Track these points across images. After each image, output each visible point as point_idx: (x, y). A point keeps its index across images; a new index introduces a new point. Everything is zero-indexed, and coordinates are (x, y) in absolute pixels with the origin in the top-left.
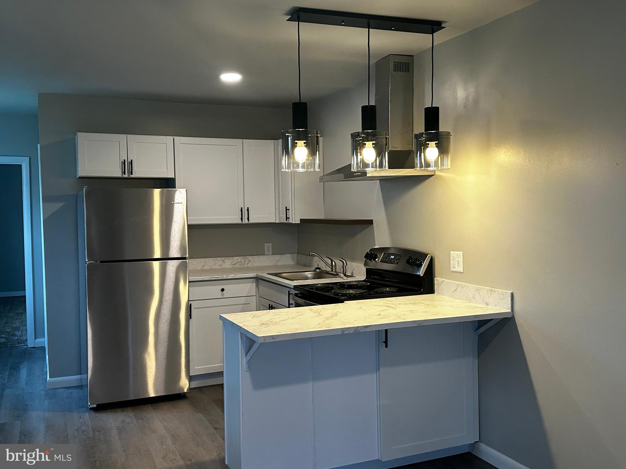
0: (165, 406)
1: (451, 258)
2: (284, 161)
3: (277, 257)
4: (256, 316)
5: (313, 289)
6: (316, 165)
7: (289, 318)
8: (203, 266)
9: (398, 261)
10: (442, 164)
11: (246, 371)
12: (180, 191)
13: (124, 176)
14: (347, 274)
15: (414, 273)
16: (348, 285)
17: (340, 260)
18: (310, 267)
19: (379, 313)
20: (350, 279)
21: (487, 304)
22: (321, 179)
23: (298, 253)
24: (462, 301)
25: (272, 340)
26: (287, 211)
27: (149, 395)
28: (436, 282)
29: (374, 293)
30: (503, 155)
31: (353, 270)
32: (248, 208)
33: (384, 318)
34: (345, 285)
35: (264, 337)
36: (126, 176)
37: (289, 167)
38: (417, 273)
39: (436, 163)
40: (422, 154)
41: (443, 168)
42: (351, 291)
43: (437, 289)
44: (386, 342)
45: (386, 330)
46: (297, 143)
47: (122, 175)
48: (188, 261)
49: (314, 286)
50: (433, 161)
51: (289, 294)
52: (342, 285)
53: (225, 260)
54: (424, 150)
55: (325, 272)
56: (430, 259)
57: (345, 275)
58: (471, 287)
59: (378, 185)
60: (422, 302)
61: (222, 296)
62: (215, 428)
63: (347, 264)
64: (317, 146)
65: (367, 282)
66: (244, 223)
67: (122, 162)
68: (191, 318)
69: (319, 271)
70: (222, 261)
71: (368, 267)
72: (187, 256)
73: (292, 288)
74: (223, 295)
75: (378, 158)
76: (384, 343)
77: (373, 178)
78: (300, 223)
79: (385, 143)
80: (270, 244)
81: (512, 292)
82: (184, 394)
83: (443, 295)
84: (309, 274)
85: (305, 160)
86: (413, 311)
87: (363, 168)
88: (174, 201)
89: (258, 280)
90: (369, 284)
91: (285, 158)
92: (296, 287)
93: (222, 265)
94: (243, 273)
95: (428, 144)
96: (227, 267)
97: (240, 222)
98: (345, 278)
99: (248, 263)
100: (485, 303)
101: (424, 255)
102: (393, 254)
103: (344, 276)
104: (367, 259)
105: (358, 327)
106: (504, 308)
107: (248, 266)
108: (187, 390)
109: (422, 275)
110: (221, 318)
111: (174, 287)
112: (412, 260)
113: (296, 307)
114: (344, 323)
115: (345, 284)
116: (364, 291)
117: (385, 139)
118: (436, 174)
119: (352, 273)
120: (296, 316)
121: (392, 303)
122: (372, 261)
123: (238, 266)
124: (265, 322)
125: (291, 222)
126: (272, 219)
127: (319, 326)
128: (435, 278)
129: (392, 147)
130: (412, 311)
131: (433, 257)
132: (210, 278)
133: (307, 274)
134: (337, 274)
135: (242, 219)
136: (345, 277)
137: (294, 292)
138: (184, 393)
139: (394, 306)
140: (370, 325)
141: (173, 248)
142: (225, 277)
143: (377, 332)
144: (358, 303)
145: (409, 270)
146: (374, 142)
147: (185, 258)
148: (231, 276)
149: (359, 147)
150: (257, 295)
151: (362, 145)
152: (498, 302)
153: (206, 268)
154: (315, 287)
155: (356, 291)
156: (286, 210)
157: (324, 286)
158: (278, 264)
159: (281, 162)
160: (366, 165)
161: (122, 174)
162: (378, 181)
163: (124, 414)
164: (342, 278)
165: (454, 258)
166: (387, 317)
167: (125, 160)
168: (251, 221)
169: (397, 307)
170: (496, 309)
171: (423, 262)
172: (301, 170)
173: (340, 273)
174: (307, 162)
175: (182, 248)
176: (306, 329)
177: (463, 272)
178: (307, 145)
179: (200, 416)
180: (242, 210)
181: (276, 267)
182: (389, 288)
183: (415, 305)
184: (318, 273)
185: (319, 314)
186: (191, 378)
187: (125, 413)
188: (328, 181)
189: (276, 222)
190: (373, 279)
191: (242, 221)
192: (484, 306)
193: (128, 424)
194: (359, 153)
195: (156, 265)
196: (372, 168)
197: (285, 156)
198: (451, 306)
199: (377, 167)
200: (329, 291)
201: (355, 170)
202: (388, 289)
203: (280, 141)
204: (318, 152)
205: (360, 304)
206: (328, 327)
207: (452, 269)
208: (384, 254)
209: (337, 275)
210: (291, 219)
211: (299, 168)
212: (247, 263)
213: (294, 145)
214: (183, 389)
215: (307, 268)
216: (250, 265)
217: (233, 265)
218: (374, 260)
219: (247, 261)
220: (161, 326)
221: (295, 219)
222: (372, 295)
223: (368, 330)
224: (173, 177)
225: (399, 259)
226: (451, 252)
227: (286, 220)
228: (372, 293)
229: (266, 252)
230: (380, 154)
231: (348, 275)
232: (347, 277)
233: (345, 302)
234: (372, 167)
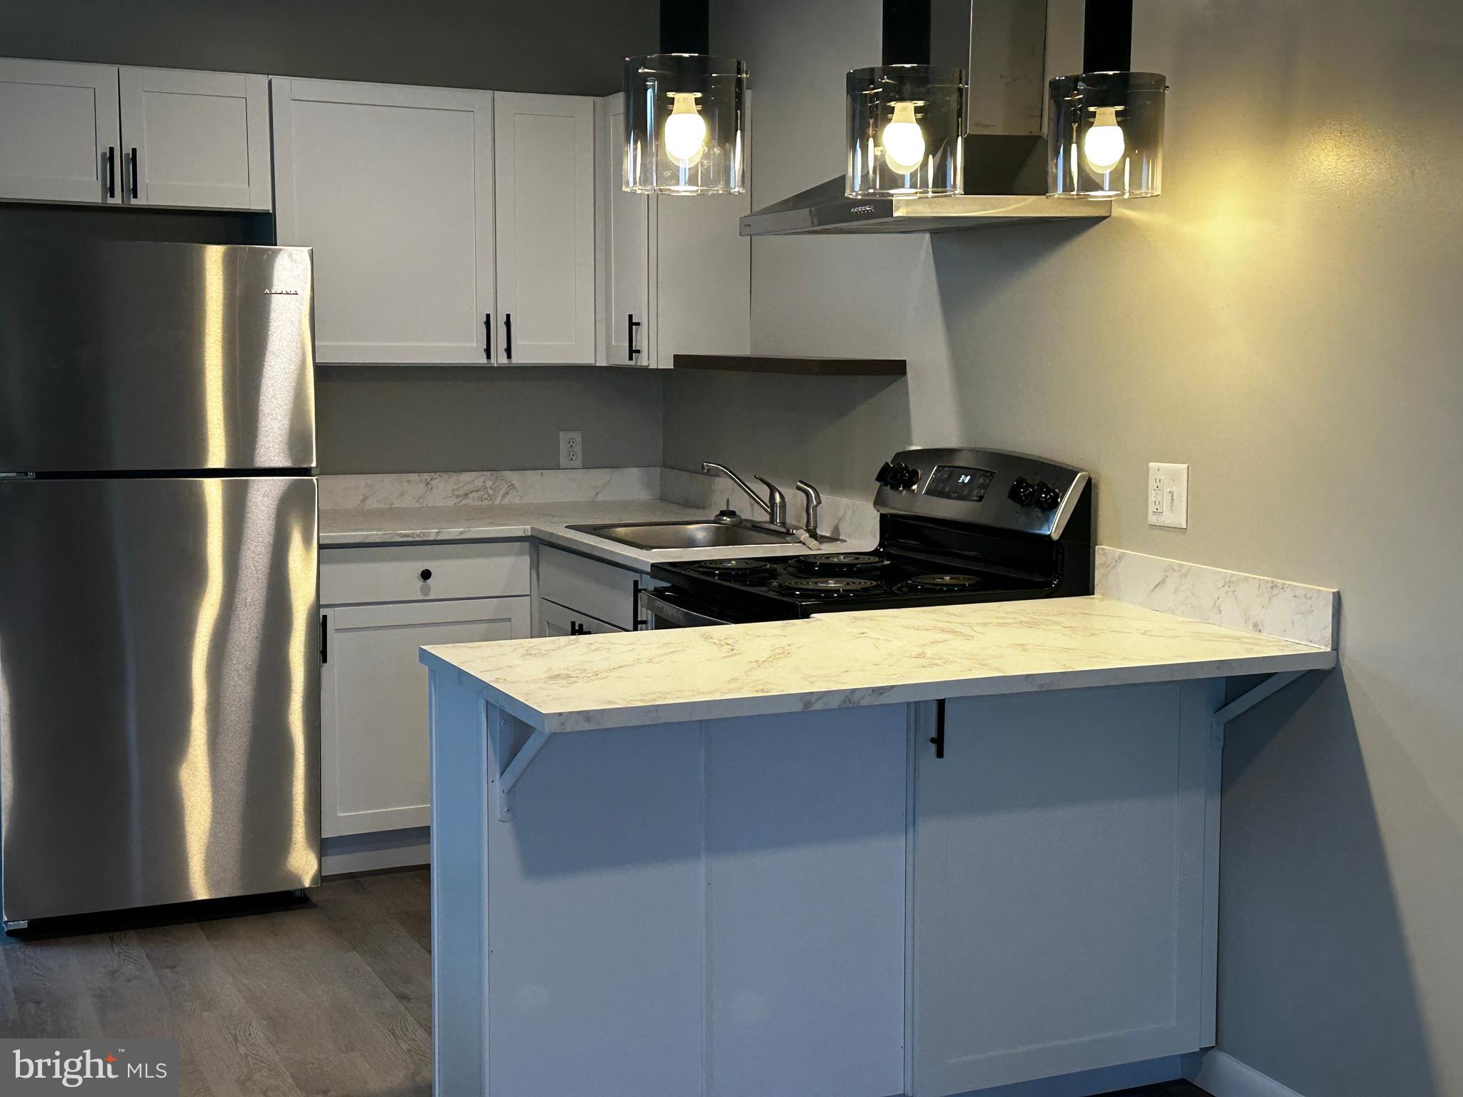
0: (243, 928)
1: (1152, 485)
2: (632, 159)
3: (600, 476)
4: (533, 652)
5: (713, 575)
6: (732, 175)
7: (638, 659)
8: (365, 499)
9: (982, 491)
10: (1136, 181)
11: (503, 821)
12: (290, 255)
13: (110, 201)
14: (818, 533)
15: (1032, 530)
16: (822, 565)
17: (799, 488)
18: (704, 508)
19: (920, 651)
20: (827, 549)
21: (1257, 628)
22: (747, 227)
23: (665, 465)
24: (1181, 619)
25: (584, 726)
26: (634, 327)
27: (192, 897)
28: (1099, 559)
29: (905, 589)
30: (1330, 153)
31: (839, 521)
32: (508, 316)
33: (936, 664)
34: (814, 564)
35: (560, 714)
36: (117, 200)
37: (645, 180)
38: (1041, 527)
39: (1117, 175)
40: (1074, 147)
41: (1138, 192)
42: (832, 584)
43: (1101, 581)
44: (939, 741)
45: (941, 703)
46: (672, 101)
47: (102, 196)
48: (315, 481)
49: (716, 566)
50: (1107, 172)
51: (637, 591)
52: (804, 566)
53: (432, 482)
54: (1081, 132)
55: (750, 525)
56: (1083, 485)
57: (813, 535)
58: (1213, 575)
59: (924, 246)
60: (1055, 619)
61: (426, 594)
62: (402, 997)
63: (819, 502)
64: (739, 112)
65: (883, 557)
66: (496, 365)
67: (104, 154)
68: (325, 661)
69: (732, 521)
70: (422, 486)
71: (886, 511)
72: (314, 464)
73: (648, 574)
74: (426, 590)
75: (931, 156)
76: (932, 744)
77: (911, 225)
78: (673, 368)
79: (954, 107)
80: (577, 436)
81: (1339, 592)
82: (305, 895)
83: (1119, 599)
84: (698, 531)
85: (698, 159)
86: (1027, 647)
87: (881, 187)
88: (270, 286)
89: (538, 544)
90: (889, 562)
91: (635, 149)
92: (658, 569)
93: (423, 497)
94: (491, 524)
95: (1094, 115)
96: (441, 503)
97: (483, 360)
98: (813, 543)
99: (508, 493)
100: (1252, 627)
101: (1064, 475)
102: (966, 471)
103: (811, 536)
104: (886, 485)
105: (853, 691)
106: (1311, 641)
107: (506, 501)
108: (314, 880)
109: (1055, 537)
110: (425, 656)
111: (272, 562)
112: (1026, 489)
113: (657, 628)
114: (812, 679)
115: (814, 561)
116: (875, 583)
117: (956, 95)
118: (1113, 215)
119: (836, 530)
120: (662, 655)
121: (961, 620)
122: (901, 492)
123: (475, 503)
124: (563, 672)
125: (645, 363)
126: (583, 354)
127: (733, 686)
128: (1097, 547)
129: (977, 124)
130: (1023, 647)
131: (1093, 481)
132: (388, 536)
133: (691, 530)
134: (788, 530)
135: (488, 351)
136: (813, 540)
137: (650, 584)
138: (304, 890)
139: (968, 631)
140: (893, 687)
141: (270, 438)
142: (432, 534)
143: (913, 707)
144: (856, 618)
145: (1017, 520)
146: (921, 103)
147: (306, 472)
148: (453, 532)
149: (871, 121)
150: (535, 593)
151: (882, 113)
152: (1293, 621)
153: (372, 504)
154: (717, 569)
155: (848, 584)
156: (631, 324)
157: (748, 566)
158: (601, 498)
159: (621, 163)
160: (891, 180)
161: (104, 197)
162: (927, 236)
163: (116, 952)
164: (804, 544)
165: (1158, 484)
166: (944, 663)
167: (112, 150)
168: (519, 358)
169: (975, 634)
170: (1283, 643)
171: (1060, 495)
172: (683, 189)
173: (798, 528)
174: (705, 162)
175: (297, 439)
176: (691, 693)
177: (1185, 527)
178: (706, 107)
179: (354, 957)
180: (488, 324)
181: (594, 506)
182: (954, 576)
183: (1031, 627)
184: (728, 528)
185: (733, 650)
186: (323, 846)
187: (117, 949)
188: (768, 233)
189: (597, 365)
190: (901, 547)
191: (489, 357)
192: (1249, 635)
193: (130, 981)
194: (871, 140)
195: (213, 490)
196: (911, 187)
197: (635, 142)
198: (1143, 634)
199: (928, 187)
200: (763, 582)
201: (857, 194)
202: (947, 578)
203: (618, 101)
204: (739, 132)
205: (859, 623)
206: (762, 691)
207: (1152, 519)
208: (938, 467)
209: (788, 533)
210: (644, 354)
211: (678, 184)
212: (501, 493)
213: (664, 107)
214: (299, 880)
215: (689, 511)
216: (513, 499)
217: (458, 497)
218: (908, 486)
219: (504, 488)
220: (232, 683)
221: (657, 356)
222: (896, 595)
223: (884, 700)
224: (269, 207)
225: (988, 485)
226: (1150, 464)
227: (631, 358)
228: (899, 589)
229: (563, 461)
230: (938, 142)
231: (822, 537)
232: (820, 542)
233: (813, 615)
234: (913, 186)
